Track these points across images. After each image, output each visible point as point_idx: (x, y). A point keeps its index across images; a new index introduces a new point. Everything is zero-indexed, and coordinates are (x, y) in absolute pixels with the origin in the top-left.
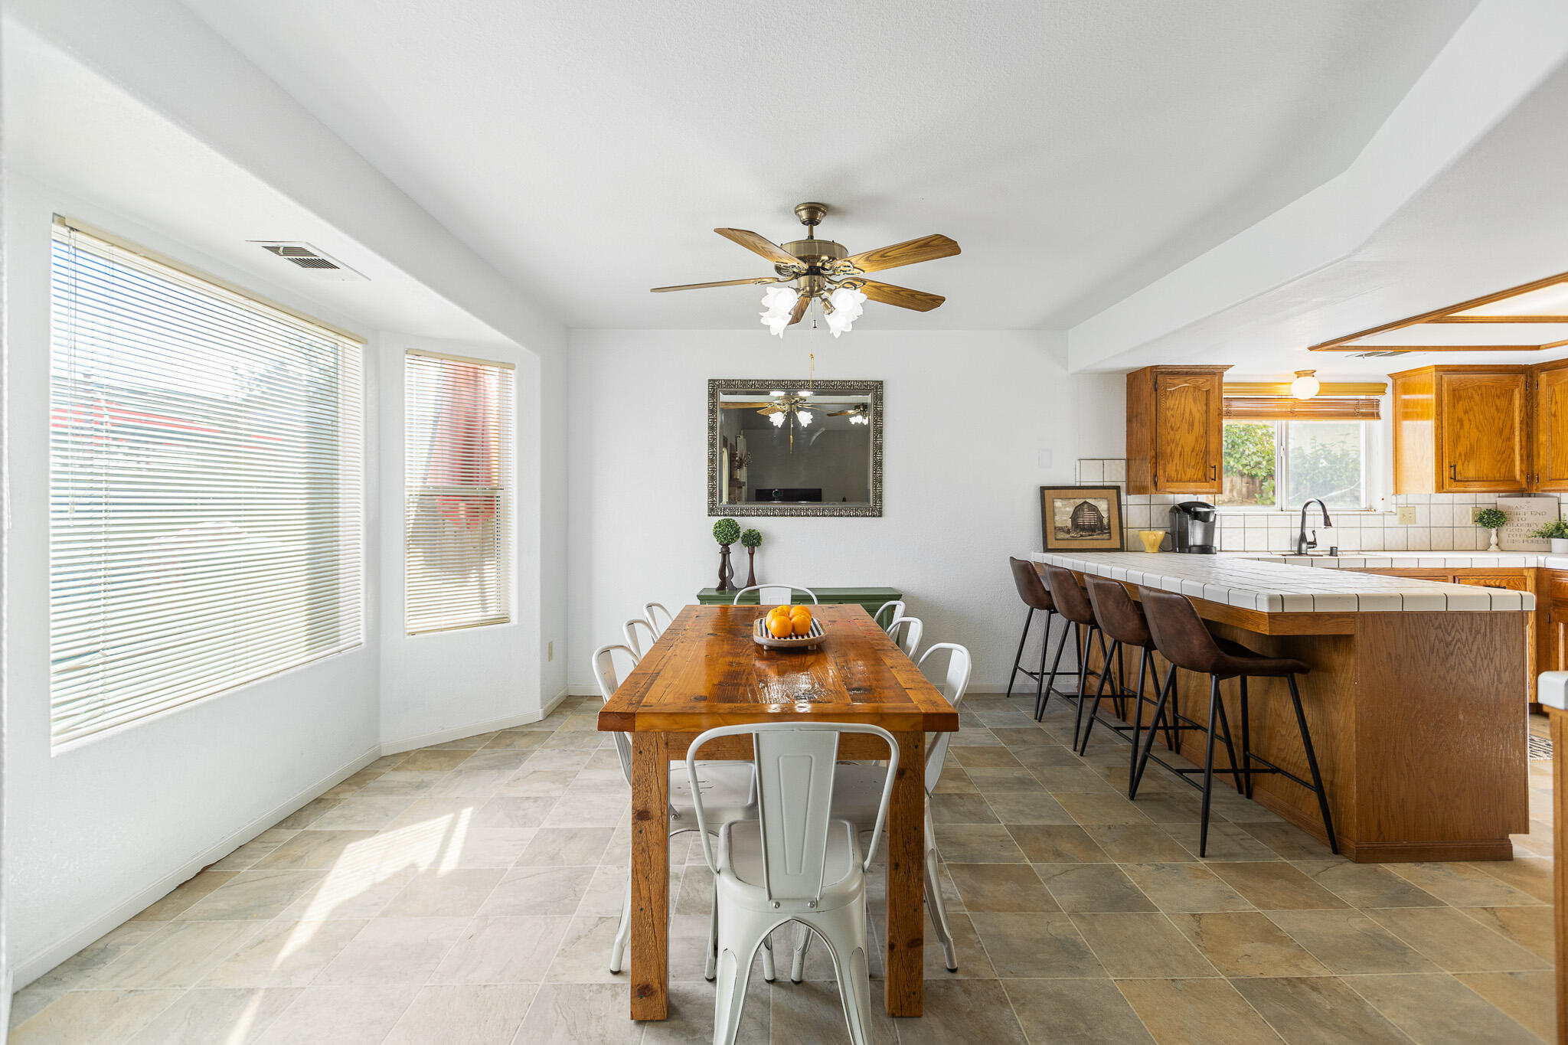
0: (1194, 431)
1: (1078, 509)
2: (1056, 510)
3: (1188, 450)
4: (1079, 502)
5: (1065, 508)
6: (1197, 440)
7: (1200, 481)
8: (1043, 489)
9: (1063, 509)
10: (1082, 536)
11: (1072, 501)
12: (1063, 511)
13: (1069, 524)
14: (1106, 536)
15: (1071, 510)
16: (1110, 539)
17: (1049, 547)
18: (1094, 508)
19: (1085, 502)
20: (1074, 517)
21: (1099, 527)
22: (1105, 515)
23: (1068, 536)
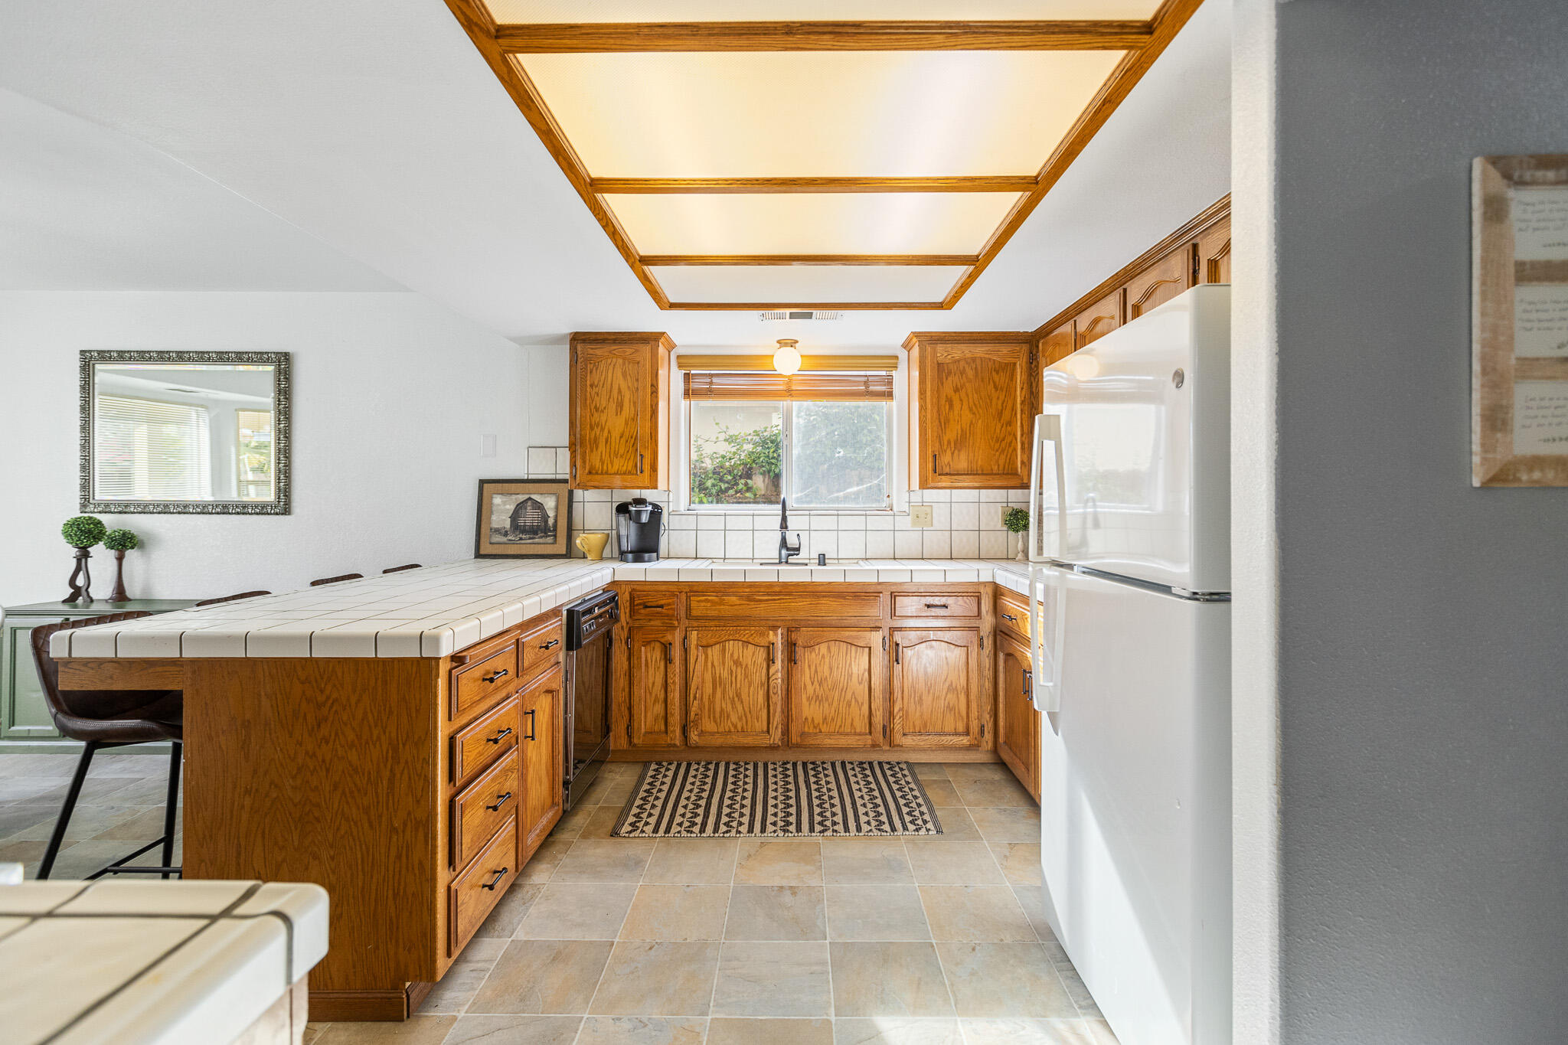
0: (623, 412)
1: (520, 506)
2: (494, 508)
3: (616, 434)
4: (522, 498)
5: (505, 505)
6: (626, 424)
7: (630, 473)
8: (482, 482)
9: (502, 507)
10: (521, 539)
11: (514, 497)
12: (503, 507)
13: (507, 524)
14: (550, 540)
15: (511, 507)
16: (555, 542)
17: (482, 552)
18: (539, 506)
19: (530, 499)
20: (515, 517)
21: (543, 529)
22: (551, 514)
23: (504, 539)
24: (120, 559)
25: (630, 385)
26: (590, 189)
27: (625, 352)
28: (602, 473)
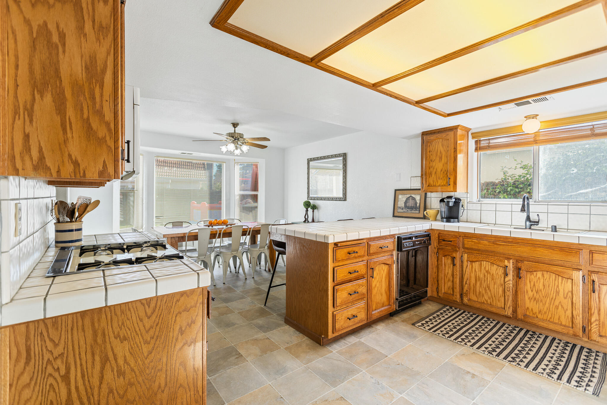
0: (442, 161)
1: (408, 199)
2: (399, 200)
3: (439, 170)
4: (408, 196)
5: (402, 198)
6: (443, 165)
7: (445, 185)
8: (396, 190)
9: (402, 199)
10: (407, 211)
11: (406, 195)
13: (403, 205)
14: (417, 212)
15: (404, 199)
16: (419, 213)
17: (395, 215)
18: (414, 199)
19: (411, 196)
20: (406, 203)
21: (415, 207)
22: (418, 202)
23: (402, 211)
24: (313, 212)
25: (445, 149)
26: (375, 86)
27: (442, 136)
28: (433, 186)
